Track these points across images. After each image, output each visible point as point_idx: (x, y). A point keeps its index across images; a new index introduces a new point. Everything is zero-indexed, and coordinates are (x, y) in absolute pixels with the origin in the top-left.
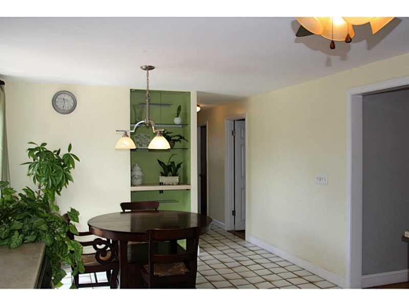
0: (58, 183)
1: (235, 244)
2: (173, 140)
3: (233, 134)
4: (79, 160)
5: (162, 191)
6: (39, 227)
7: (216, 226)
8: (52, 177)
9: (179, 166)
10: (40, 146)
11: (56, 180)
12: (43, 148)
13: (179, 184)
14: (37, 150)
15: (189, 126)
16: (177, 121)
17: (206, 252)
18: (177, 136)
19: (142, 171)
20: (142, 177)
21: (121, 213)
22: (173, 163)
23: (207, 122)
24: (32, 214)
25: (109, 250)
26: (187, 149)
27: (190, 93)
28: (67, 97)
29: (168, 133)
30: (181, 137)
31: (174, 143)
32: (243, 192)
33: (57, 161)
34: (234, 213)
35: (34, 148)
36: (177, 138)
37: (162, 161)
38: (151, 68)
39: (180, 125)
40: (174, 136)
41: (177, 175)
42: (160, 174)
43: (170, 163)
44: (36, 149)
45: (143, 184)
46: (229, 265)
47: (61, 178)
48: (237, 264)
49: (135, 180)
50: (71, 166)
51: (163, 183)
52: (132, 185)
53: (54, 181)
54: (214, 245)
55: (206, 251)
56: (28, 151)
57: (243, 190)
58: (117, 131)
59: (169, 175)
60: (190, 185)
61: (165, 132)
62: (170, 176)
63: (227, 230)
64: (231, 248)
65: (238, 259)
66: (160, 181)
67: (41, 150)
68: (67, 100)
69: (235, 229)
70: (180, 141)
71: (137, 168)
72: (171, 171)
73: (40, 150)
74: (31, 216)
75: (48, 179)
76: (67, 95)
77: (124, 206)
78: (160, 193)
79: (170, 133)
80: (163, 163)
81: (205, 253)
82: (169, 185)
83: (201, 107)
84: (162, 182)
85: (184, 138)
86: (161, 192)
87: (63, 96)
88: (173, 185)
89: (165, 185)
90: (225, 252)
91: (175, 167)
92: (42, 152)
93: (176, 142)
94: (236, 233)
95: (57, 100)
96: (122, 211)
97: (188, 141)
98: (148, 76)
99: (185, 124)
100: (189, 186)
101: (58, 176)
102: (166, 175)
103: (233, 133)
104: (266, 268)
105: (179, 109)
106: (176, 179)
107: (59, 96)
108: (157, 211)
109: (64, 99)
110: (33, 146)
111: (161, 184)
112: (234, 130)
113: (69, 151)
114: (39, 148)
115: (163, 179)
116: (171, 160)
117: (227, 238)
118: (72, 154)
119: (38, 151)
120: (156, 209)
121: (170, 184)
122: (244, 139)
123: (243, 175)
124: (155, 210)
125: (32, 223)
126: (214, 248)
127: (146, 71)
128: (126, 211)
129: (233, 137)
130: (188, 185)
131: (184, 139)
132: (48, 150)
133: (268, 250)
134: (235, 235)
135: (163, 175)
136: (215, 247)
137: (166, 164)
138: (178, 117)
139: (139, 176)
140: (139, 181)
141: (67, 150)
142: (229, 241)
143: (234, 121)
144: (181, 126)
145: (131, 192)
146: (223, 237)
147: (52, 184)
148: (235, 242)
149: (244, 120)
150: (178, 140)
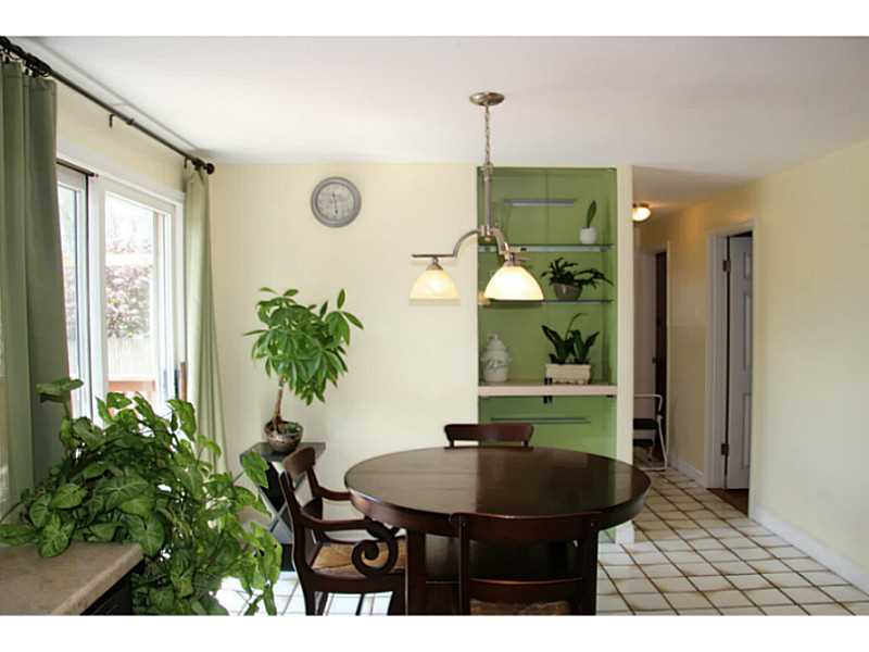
0: (311, 376)
1: (722, 523)
2: (577, 281)
3: (725, 269)
4: (360, 326)
5: (550, 397)
6: (123, 506)
7: (685, 475)
8: (300, 364)
9: (591, 340)
10: (281, 295)
11: (307, 370)
12: (287, 301)
13: (590, 382)
14: (276, 305)
15: (613, 247)
16: (587, 236)
17: (649, 543)
18: (586, 272)
19: (507, 350)
20: (510, 366)
21: (446, 448)
22: (577, 333)
23: (668, 244)
24: (121, 467)
25: (402, 537)
26: (609, 301)
27: (615, 170)
28: (340, 191)
29: (566, 265)
30: (597, 275)
31: (580, 287)
32: (747, 401)
33: (316, 327)
34: (725, 449)
35: (268, 299)
36: (587, 276)
37: (552, 328)
38: (494, 99)
39: (596, 245)
40: (581, 273)
41: (587, 363)
42: (549, 359)
43: (570, 335)
44: (273, 302)
45: (509, 381)
46: (702, 584)
47: (317, 366)
48: (720, 582)
49: (491, 371)
50: (342, 339)
51: (551, 380)
52: (482, 381)
53: (304, 373)
54: (672, 523)
55: (650, 540)
56: (259, 307)
57: (747, 398)
58: (415, 256)
59: (567, 361)
60: (616, 384)
61: (560, 264)
62: (571, 363)
63: (706, 486)
64: (712, 537)
65: (725, 567)
66: (548, 375)
67: (284, 305)
68: (340, 196)
69: (725, 485)
70: (593, 283)
71: (497, 344)
72: (573, 353)
73: (281, 305)
74: (115, 470)
75: (290, 368)
76: (341, 187)
77: (454, 432)
78: (545, 401)
79: (571, 265)
80: (555, 334)
81: (648, 546)
82: (568, 383)
83: (651, 210)
84: (552, 376)
85: (602, 277)
86: (547, 399)
87: (331, 189)
88: (576, 384)
89: (558, 383)
90: (696, 545)
91: (581, 342)
92: (285, 309)
93: (584, 287)
94: (728, 496)
95: (320, 197)
96: (447, 444)
97: (612, 283)
98: (487, 120)
99: (606, 244)
100: (612, 387)
101: (312, 360)
102: (561, 362)
103: (726, 265)
104: (795, 604)
105: (593, 208)
106: (583, 371)
107: (324, 190)
108: (527, 448)
109: (334, 195)
110: (268, 297)
111: (548, 381)
112: (728, 257)
113: (340, 305)
114: (280, 299)
115: (553, 370)
116: (573, 328)
117: (706, 508)
118: (346, 314)
119: (277, 307)
120: (526, 443)
121: (570, 381)
122: (750, 278)
123: (748, 363)
124: (522, 444)
125: (109, 494)
126: (671, 532)
127: (483, 108)
128: (457, 443)
129: (725, 274)
130: (610, 384)
131: (604, 279)
132: (299, 304)
133: (804, 550)
134: (726, 501)
135: (554, 360)
136: (672, 529)
137: (563, 337)
138: (588, 227)
139: (499, 362)
140: (500, 374)
141: (336, 305)
142: (711, 515)
143: (728, 238)
144: (597, 249)
145: (480, 398)
146: (698, 505)
147: (298, 377)
148: (723, 520)
149: (749, 234)
150: (590, 281)
